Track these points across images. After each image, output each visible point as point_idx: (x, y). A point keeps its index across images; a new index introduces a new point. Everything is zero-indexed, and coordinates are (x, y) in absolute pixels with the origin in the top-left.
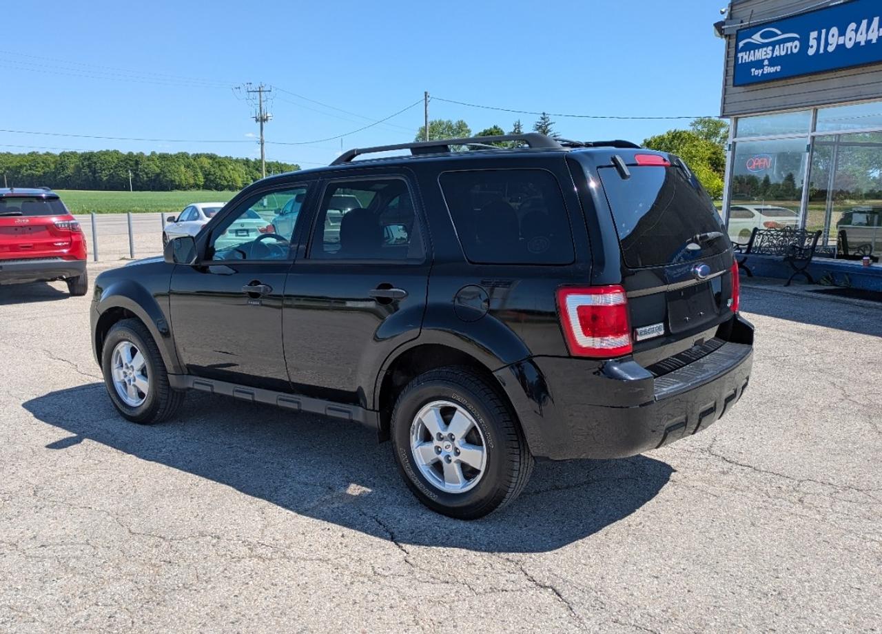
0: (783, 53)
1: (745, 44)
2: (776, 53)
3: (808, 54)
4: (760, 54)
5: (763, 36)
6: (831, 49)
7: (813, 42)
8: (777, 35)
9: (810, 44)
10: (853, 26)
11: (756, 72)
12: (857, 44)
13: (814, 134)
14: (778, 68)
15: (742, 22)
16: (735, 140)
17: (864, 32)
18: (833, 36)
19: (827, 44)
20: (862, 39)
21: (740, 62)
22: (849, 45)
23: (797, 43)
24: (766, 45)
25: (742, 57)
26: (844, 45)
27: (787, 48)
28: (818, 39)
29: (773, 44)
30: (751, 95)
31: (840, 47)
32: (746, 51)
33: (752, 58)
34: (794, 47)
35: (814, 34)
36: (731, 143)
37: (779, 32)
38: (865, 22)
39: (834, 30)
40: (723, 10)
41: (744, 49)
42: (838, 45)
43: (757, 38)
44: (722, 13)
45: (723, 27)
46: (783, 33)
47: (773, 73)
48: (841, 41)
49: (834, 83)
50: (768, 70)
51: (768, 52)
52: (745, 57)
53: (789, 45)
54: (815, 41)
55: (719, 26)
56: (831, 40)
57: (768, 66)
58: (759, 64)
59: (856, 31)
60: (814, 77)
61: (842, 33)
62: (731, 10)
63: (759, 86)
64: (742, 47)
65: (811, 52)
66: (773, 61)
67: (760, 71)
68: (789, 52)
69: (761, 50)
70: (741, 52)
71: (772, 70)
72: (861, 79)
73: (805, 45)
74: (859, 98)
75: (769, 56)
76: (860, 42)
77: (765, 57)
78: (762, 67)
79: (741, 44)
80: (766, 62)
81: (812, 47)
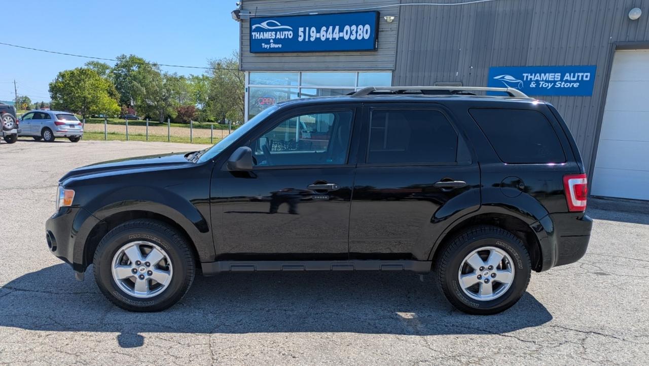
0: (283, 37)
1: (256, 27)
2: (278, 36)
3: (298, 40)
4: (267, 35)
5: (268, 24)
6: (312, 39)
7: (301, 34)
8: (278, 26)
9: (300, 35)
10: (324, 28)
11: (264, 46)
12: (327, 39)
13: (301, 87)
14: (280, 46)
15: (250, 13)
16: (250, 85)
17: (331, 33)
18: (313, 32)
19: (310, 36)
20: (330, 37)
21: (254, 38)
22: (323, 39)
23: (291, 32)
24: (272, 30)
25: (255, 35)
26: (320, 38)
27: (285, 35)
28: (304, 32)
29: (276, 31)
30: (259, 60)
31: (318, 39)
32: (257, 32)
33: (262, 37)
34: (290, 34)
35: (301, 29)
36: (247, 87)
37: (280, 25)
38: (331, 28)
39: (313, 29)
40: (238, 3)
41: (255, 30)
42: (316, 38)
43: (264, 25)
44: (237, 5)
45: (240, 14)
46: (282, 25)
47: (277, 48)
48: (318, 35)
49: (313, 58)
50: (273, 46)
51: (273, 35)
52: (256, 35)
53: (286, 33)
54: (302, 33)
55: (236, 12)
56: (312, 34)
57: (273, 43)
58: (267, 41)
59: (327, 31)
60: (300, 54)
61: (318, 31)
62: (242, 4)
63: (265, 55)
64: (254, 29)
65: (301, 39)
66: (276, 41)
67: (268, 46)
68: (286, 37)
69: (267, 33)
70: (254, 32)
71: (277, 46)
72: (328, 59)
73: (296, 35)
74: (327, 69)
75: (274, 38)
76: (329, 38)
77: (270, 38)
78: (269, 43)
79: (254, 27)
80: (272, 41)
81: (301, 36)
